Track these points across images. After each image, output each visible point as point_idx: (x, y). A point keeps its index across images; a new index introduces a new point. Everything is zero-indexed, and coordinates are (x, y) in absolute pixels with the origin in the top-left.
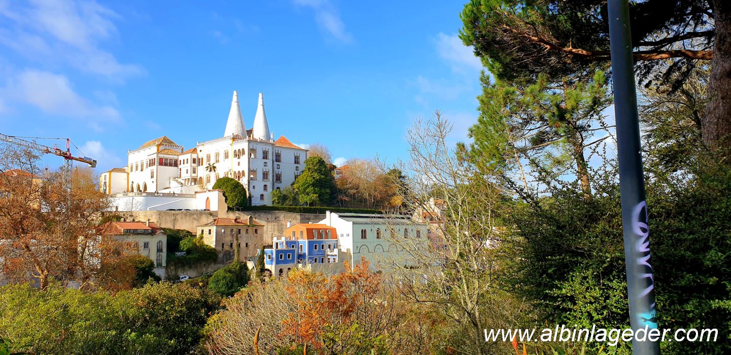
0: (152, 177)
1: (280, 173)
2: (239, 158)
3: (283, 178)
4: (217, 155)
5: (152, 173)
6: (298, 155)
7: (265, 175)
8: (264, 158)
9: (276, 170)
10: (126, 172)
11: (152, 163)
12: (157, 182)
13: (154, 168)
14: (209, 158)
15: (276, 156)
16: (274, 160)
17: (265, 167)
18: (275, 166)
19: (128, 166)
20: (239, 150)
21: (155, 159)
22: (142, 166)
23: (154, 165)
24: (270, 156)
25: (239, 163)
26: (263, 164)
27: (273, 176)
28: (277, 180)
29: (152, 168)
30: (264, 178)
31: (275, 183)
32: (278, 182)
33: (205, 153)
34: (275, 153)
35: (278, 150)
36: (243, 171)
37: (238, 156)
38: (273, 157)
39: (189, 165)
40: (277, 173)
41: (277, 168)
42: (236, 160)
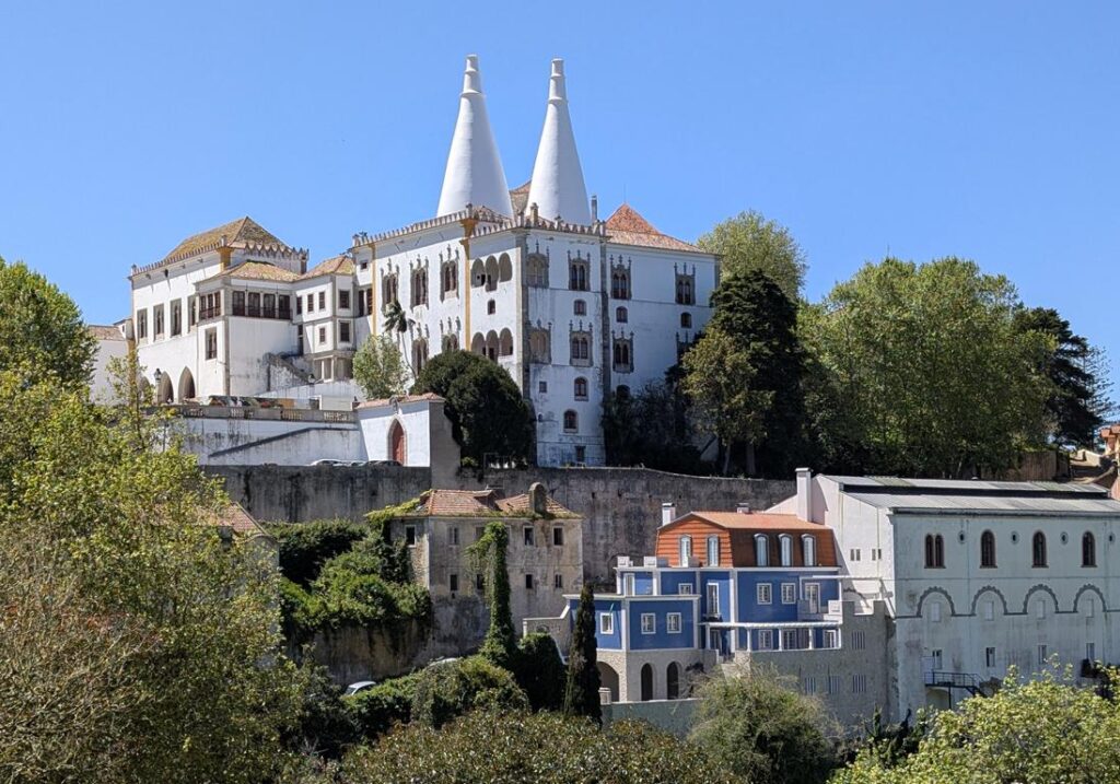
0: (211, 354)
1: (627, 337)
2: (492, 288)
3: (639, 355)
4: (419, 279)
5: (211, 338)
6: (689, 273)
7: (579, 347)
8: (573, 286)
9: (614, 324)
12: (227, 371)
13: (219, 326)
14: (390, 285)
15: (615, 277)
16: (609, 292)
17: (580, 317)
18: (612, 315)
19: (130, 320)
20: (491, 261)
21: (217, 294)
22: (177, 317)
23: (218, 314)
24: (594, 278)
25: (492, 303)
26: (572, 307)
27: (605, 347)
28: (617, 361)
29: (209, 324)
30: (575, 355)
31: (612, 373)
32: (622, 367)
33: (378, 273)
34: (612, 266)
35: (621, 257)
36: (506, 332)
37: (489, 282)
38: (603, 283)
39: (328, 312)
40: (618, 336)
41: (619, 320)
42: (480, 295)
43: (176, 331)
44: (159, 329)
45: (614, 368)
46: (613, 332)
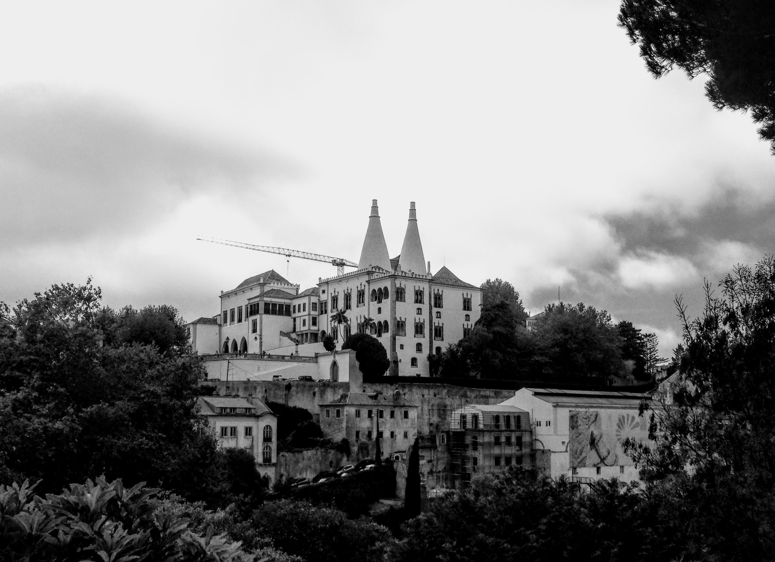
0: (254, 331)
1: (441, 325)
2: (380, 302)
3: (446, 332)
4: (348, 297)
5: (254, 325)
6: (469, 296)
7: (419, 329)
8: (417, 302)
9: (435, 320)
10: (217, 324)
11: (254, 311)
12: (261, 339)
13: (257, 317)
14: (335, 299)
15: (435, 298)
16: (433, 304)
17: (419, 316)
18: (434, 315)
19: (220, 316)
20: (380, 290)
21: (258, 304)
22: (240, 314)
23: (258, 313)
24: (426, 298)
25: (380, 309)
26: (415, 311)
27: (431, 329)
28: (436, 335)
29: (254, 318)
30: (417, 333)
31: (434, 342)
32: (438, 339)
33: (330, 295)
34: (434, 294)
35: (438, 290)
36: (386, 322)
37: (379, 299)
38: (430, 301)
39: (306, 313)
40: (437, 325)
41: (437, 318)
42: (375, 305)
43: (240, 321)
44: (232, 320)
45: (435, 339)
46: (435, 323)
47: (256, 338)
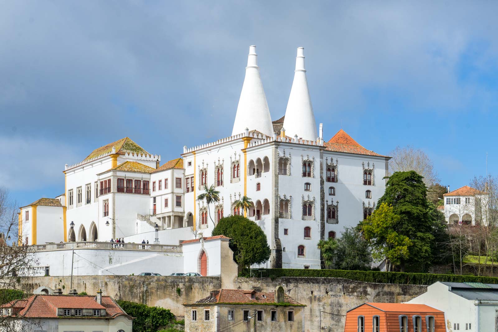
0: (106, 214)
1: (335, 204)
2: (259, 175)
3: (341, 214)
4: (219, 171)
5: (106, 206)
6: (371, 168)
7: (307, 209)
8: (304, 175)
9: (327, 197)
10: (61, 206)
11: (104, 188)
12: (114, 223)
13: (109, 196)
14: (204, 174)
15: (329, 170)
16: (325, 178)
17: (307, 193)
18: (327, 191)
19: (64, 195)
20: (259, 160)
21: (109, 180)
22: (89, 193)
23: (109, 191)
24: (316, 170)
25: (259, 184)
26: (303, 187)
27: (322, 210)
28: (329, 217)
29: (105, 197)
30: (305, 213)
31: (326, 224)
32: (332, 220)
33: (197, 167)
34: (327, 164)
35: (332, 159)
36: (266, 201)
37: (258, 172)
38: (321, 173)
39: (169, 190)
40: (330, 203)
41: (330, 194)
42: (253, 180)
43: (88, 201)
44: (80, 200)
45: (327, 221)
46: (327, 201)
47: (108, 223)
